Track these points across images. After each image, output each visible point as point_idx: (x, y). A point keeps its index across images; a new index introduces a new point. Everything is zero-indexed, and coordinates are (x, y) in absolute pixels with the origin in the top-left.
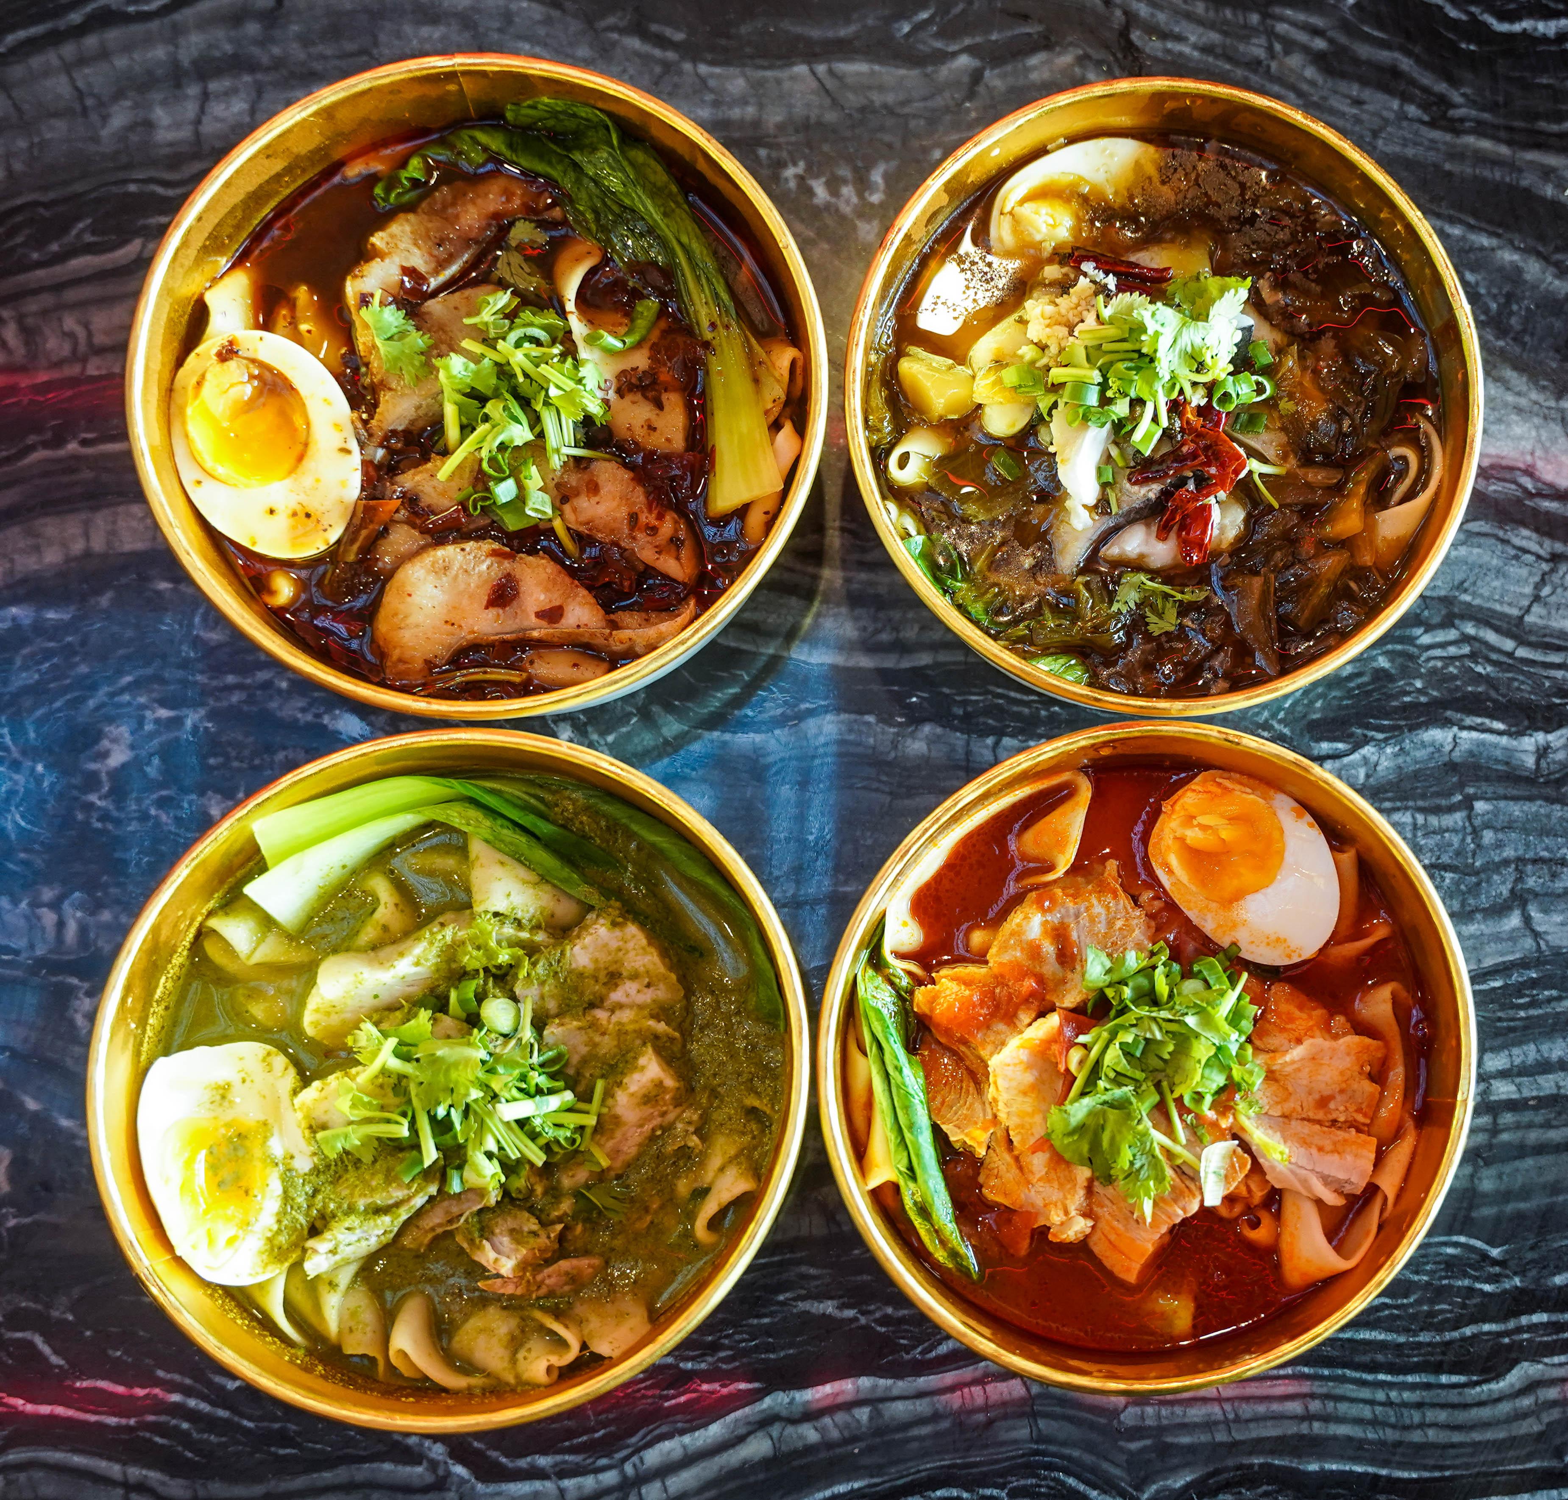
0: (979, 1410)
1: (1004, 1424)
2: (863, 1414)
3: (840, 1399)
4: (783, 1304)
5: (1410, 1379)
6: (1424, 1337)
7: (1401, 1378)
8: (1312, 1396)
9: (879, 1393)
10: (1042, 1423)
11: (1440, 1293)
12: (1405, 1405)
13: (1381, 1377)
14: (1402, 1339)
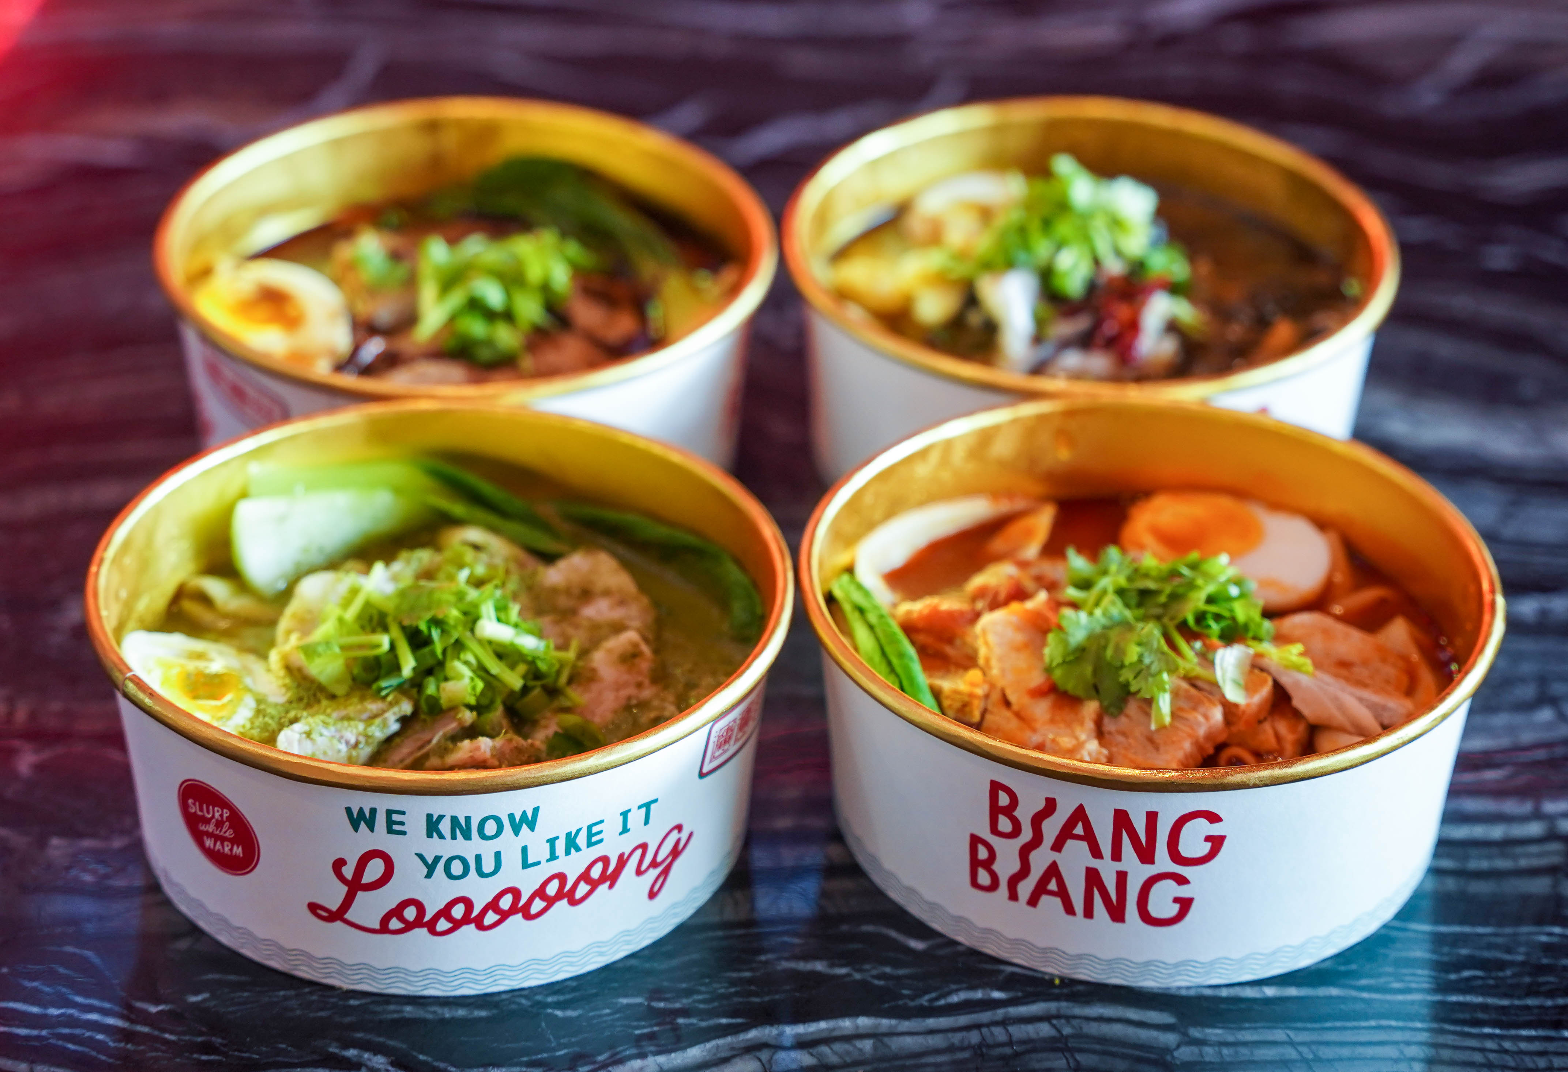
0: (1002, 1045)
1: (1034, 1056)
2: (867, 1045)
3: (837, 1033)
4: (766, 962)
5: (1524, 1032)
6: (1530, 1002)
7: (1513, 1032)
8: (1408, 1043)
9: (883, 1030)
10: (1079, 1057)
11: (1541, 969)
12: (1521, 1052)
13: (1487, 1030)
14: (1505, 1002)
